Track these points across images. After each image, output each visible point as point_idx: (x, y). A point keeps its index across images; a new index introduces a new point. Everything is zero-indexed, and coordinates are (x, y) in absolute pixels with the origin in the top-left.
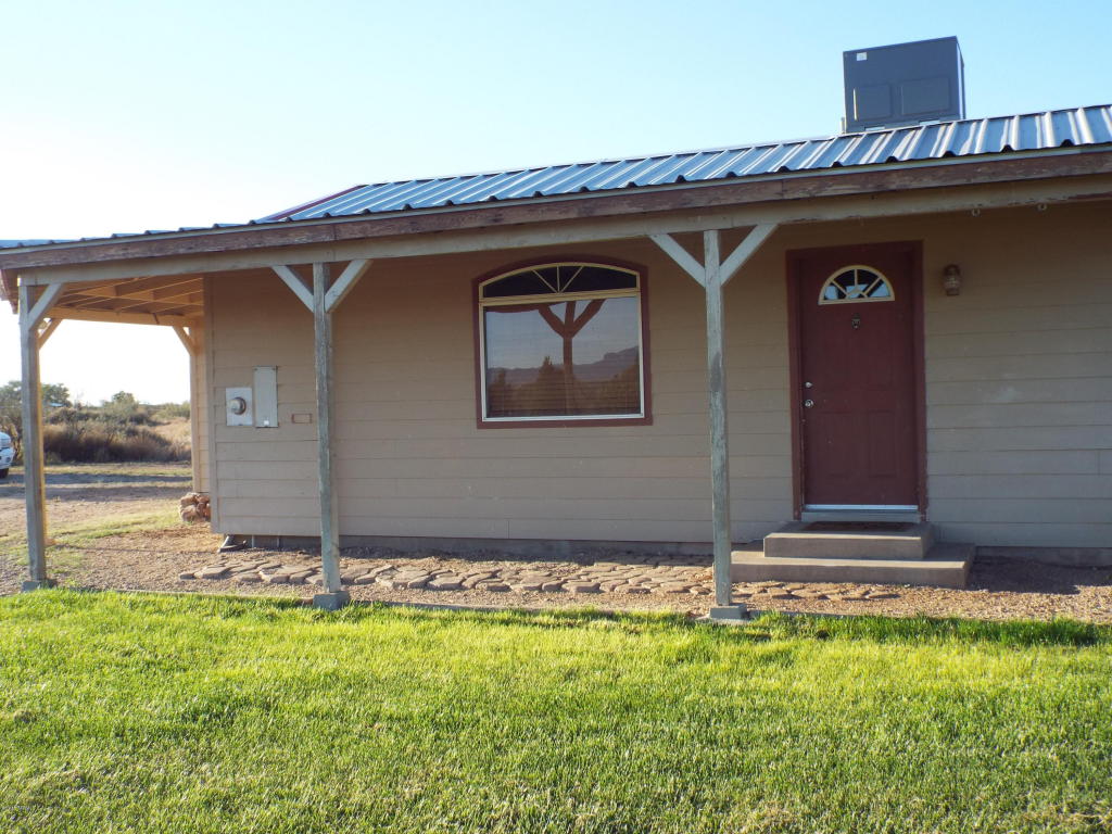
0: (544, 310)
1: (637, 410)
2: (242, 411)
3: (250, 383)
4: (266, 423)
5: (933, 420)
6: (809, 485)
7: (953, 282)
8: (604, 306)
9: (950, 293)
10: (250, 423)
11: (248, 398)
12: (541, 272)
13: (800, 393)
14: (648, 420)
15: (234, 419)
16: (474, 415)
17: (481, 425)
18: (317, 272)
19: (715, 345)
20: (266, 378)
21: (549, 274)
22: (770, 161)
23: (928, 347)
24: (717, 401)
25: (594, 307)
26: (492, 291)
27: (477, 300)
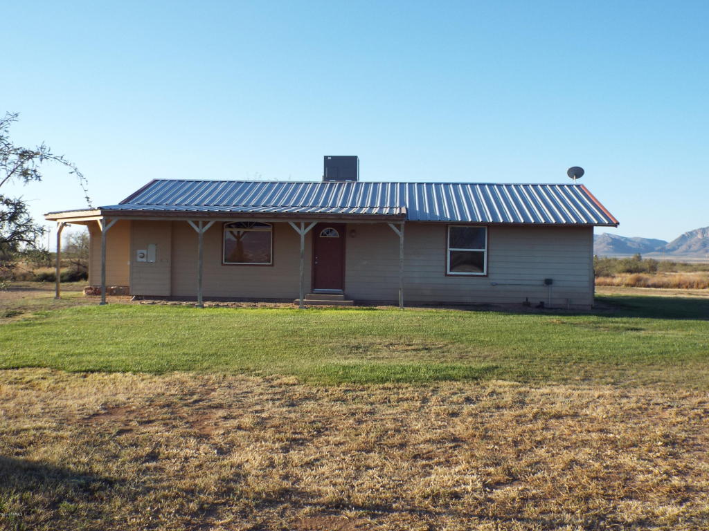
1: (270, 262)
2: (143, 257)
3: (147, 249)
4: (151, 261)
5: (347, 268)
6: (315, 285)
7: (353, 234)
9: (353, 237)
10: (145, 261)
11: (145, 253)
13: (314, 260)
14: (272, 265)
15: (139, 260)
16: (220, 261)
17: (225, 265)
18: (200, 223)
19: (302, 248)
20: (152, 248)
21: (246, 223)
22: (305, 210)
23: (347, 250)
24: (302, 260)
27: (223, 229)
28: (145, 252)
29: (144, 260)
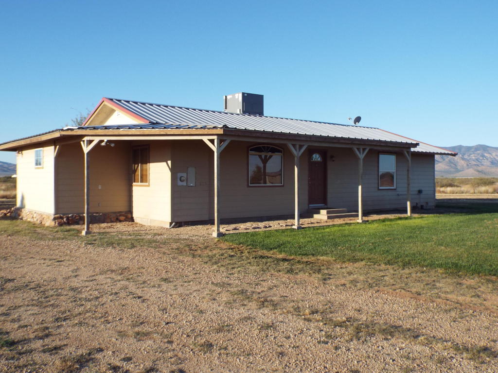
0: (260, 156)
2: (184, 181)
3: (187, 172)
4: (191, 185)
8: (273, 157)
12: (263, 147)
14: (283, 186)
15: (180, 183)
16: (246, 184)
17: (248, 186)
20: (192, 171)
21: (264, 147)
25: (271, 157)
26: (251, 150)
27: (248, 153)
28: (184, 175)
29: (184, 184)
